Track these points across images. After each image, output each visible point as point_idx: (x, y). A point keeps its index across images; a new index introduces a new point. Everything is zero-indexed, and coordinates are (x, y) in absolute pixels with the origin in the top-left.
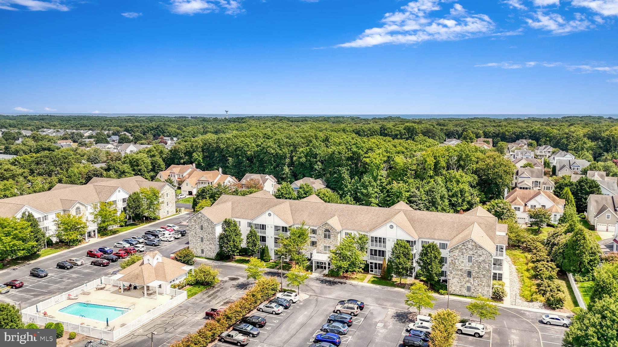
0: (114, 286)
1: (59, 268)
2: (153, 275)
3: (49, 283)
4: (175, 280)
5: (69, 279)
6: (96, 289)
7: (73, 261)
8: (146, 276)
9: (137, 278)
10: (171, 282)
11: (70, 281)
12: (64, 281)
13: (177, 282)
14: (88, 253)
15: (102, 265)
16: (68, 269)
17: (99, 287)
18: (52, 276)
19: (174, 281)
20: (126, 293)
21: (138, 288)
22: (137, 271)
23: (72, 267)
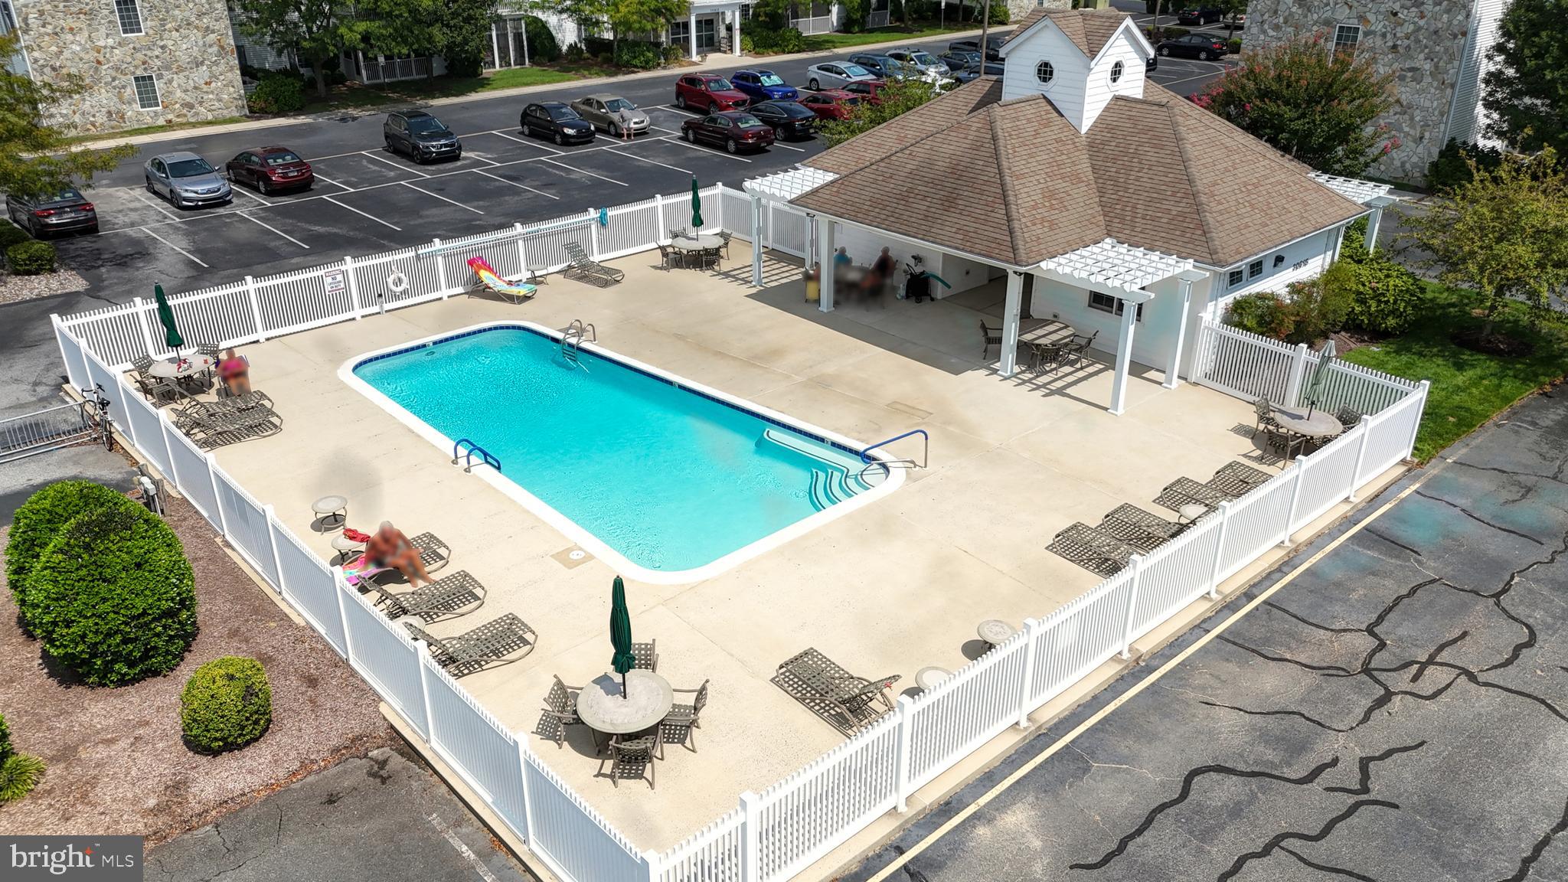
0: (776, 255)
1: (533, 135)
2: (1083, 198)
3: (440, 191)
4: (1268, 265)
5: (546, 186)
6: (658, 258)
7: (600, 105)
8: (1026, 194)
9: (950, 202)
10: (1235, 278)
11: (550, 195)
12: (516, 192)
13: (1276, 284)
14: (680, 92)
15: (731, 145)
16: (567, 142)
17: (684, 245)
18: (478, 163)
19: (1256, 269)
20: (852, 313)
21: (939, 291)
22: (952, 148)
23: (585, 138)
